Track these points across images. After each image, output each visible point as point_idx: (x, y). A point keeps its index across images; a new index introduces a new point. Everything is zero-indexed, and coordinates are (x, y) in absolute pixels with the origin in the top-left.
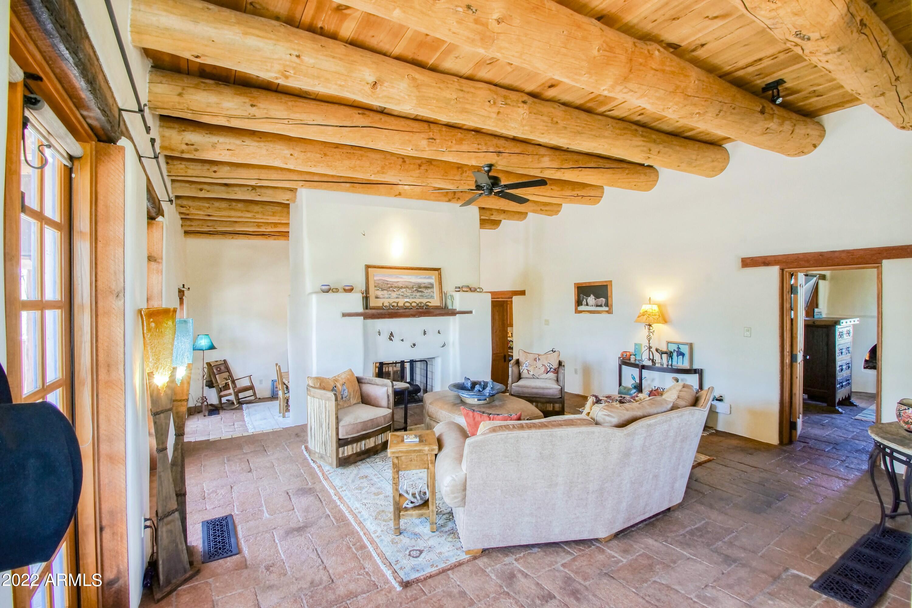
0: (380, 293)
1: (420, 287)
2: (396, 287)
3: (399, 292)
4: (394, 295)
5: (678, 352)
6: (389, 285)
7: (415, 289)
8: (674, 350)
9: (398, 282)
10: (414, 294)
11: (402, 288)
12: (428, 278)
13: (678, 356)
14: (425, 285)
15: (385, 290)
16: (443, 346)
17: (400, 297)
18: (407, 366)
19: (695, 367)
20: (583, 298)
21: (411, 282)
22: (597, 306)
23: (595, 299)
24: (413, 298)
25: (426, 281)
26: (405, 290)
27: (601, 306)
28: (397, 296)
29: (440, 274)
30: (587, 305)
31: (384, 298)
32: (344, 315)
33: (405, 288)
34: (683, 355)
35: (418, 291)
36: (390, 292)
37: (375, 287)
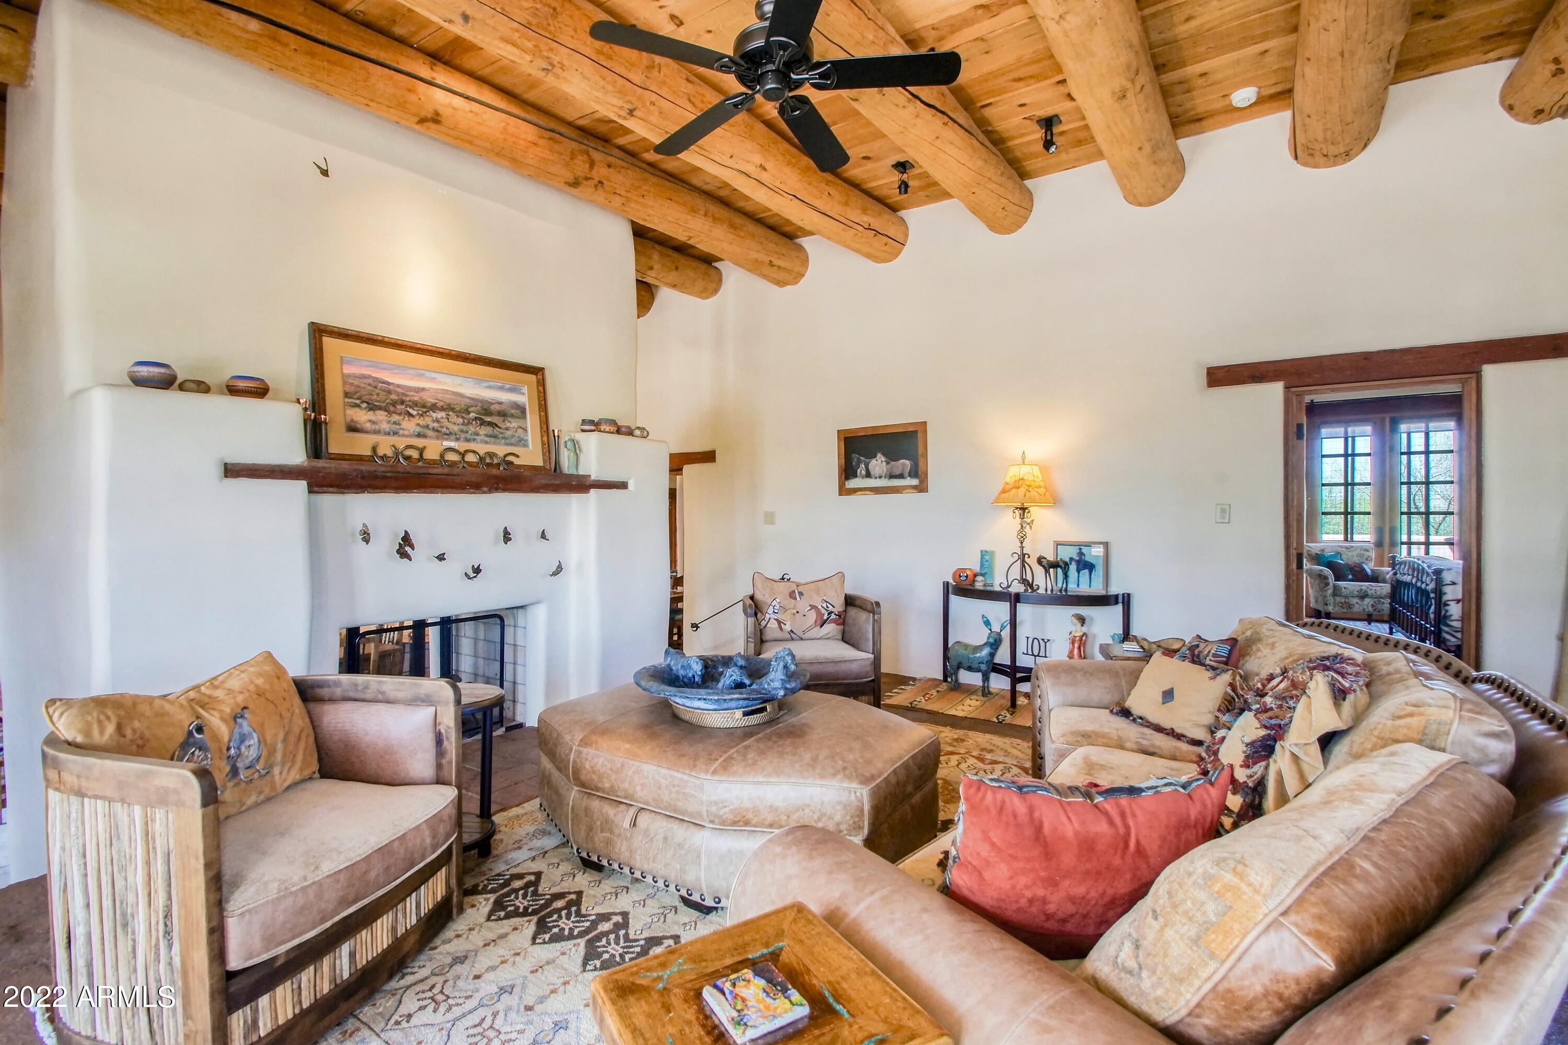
0: (362, 416)
1: (488, 412)
2: (415, 404)
3: (427, 421)
4: (410, 426)
5: (1078, 562)
6: (394, 397)
7: (472, 415)
8: (1071, 559)
9: (423, 389)
10: (472, 429)
11: (434, 407)
12: (513, 390)
13: (1078, 571)
14: (503, 407)
15: (380, 408)
16: (555, 574)
17: (430, 433)
18: (433, 636)
19: (1114, 590)
20: (859, 462)
21: (461, 395)
22: (892, 477)
23: (888, 463)
24: (468, 440)
25: (506, 397)
26: (443, 414)
27: (901, 476)
28: (418, 429)
29: (542, 384)
30: (868, 475)
31: (377, 432)
32: (232, 471)
33: (442, 409)
34: (1090, 567)
35: (483, 423)
36: (396, 418)
37: (347, 395)
